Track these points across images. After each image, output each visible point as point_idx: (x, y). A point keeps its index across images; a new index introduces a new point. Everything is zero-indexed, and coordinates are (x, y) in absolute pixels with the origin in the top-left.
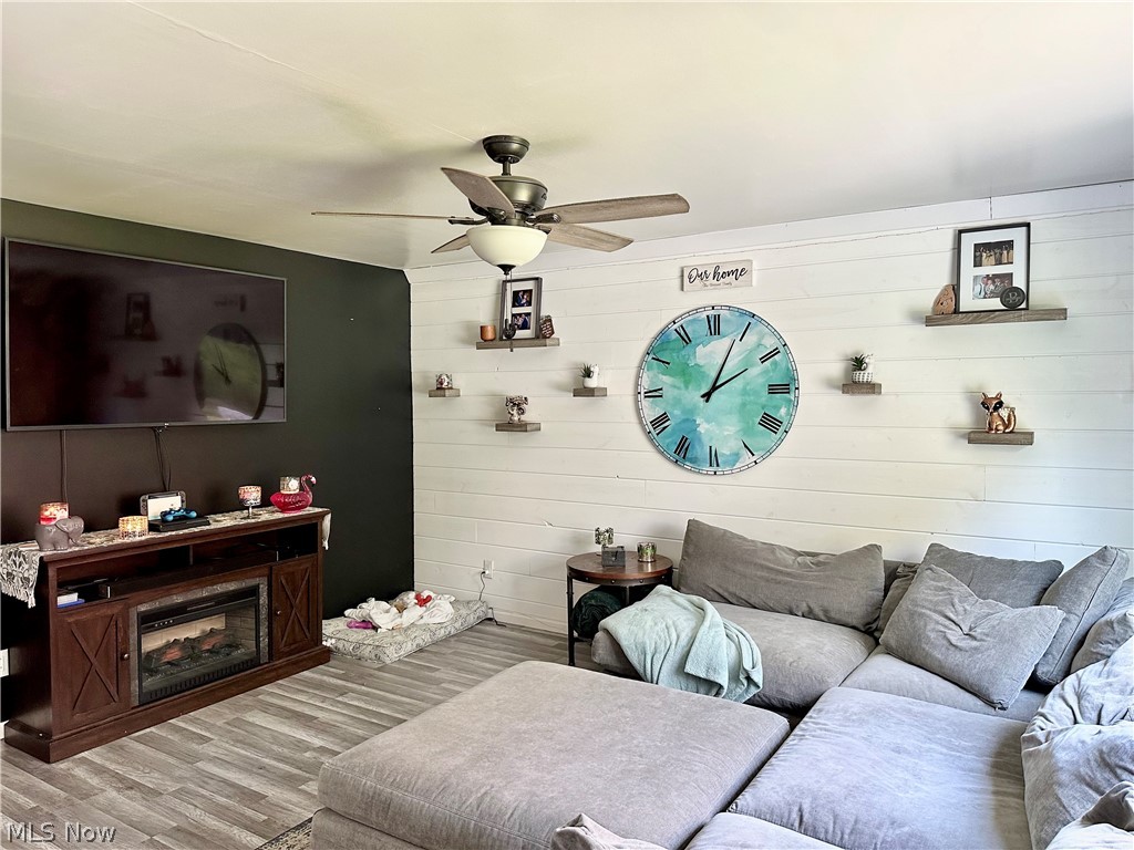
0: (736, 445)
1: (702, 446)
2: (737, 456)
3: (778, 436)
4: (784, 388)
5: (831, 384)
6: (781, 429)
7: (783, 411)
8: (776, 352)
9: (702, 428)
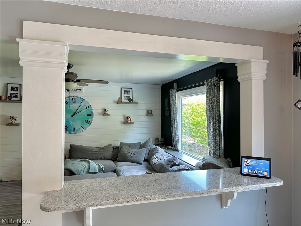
0: (79, 127)
1: (71, 127)
2: (79, 129)
3: (89, 124)
4: (90, 115)
5: (100, 114)
6: (90, 123)
7: (90, 119)
8: (88, 107)
9: (71, 123)
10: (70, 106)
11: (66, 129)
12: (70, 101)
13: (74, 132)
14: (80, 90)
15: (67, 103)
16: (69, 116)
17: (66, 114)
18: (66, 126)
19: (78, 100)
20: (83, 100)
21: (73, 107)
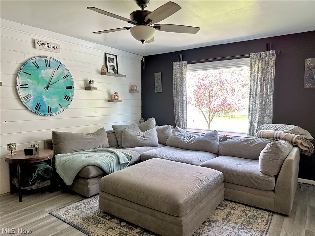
0: (57, 105)
1: (45, 106)
2: (57, 109)
4: (70, 87)
5: (81, 87)
6: (70, 100)
7: (70, 94)
8: (67, 76)
9: (45, 100)
10: (43, 71)
11: (38, 108)
12: (42, 64)
13: (50, 114)
14: (56, 48)
15: (38, 67)
16: (41, 88)
17: (36, 84)
18: (38, 104)
19: (52, 63)
20: (60, 65)
21: (46, 73)
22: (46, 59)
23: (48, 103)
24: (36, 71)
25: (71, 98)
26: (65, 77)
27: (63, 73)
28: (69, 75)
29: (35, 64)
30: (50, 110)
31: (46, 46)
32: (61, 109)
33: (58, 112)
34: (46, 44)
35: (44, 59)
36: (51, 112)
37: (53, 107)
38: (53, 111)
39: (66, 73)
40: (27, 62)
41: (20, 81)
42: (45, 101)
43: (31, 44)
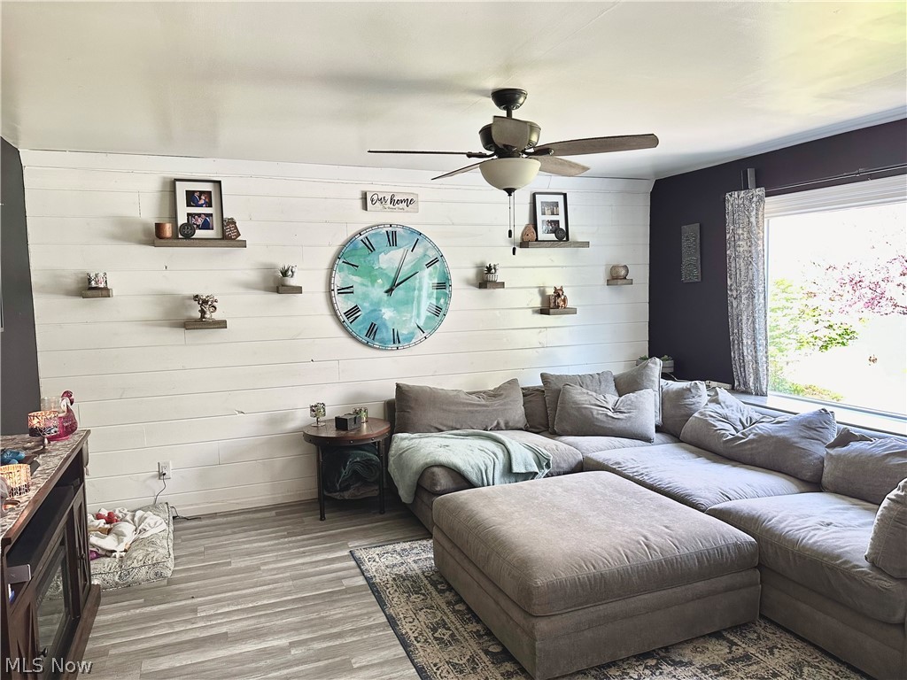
0: (411, 327)
1: (387, 329)
2: (412, 335)
3: (439, 318)
4: (442, 285)
5: (469, 283)
6: (442, 314)
7: (442, 301)
8: (436, 260)
9: (386, 316)
10: (382, 256)
11: (372, 334)
12: (380, 242)
13: (397, 345)
14: (409, 202)
15: (371, 248)
16: (378, 291)
17: (369, 284)
18: (373, 326)
19: (402, 236)
20: (420, 238)
21: (388, 260)
22: (390, 229)
23: (394, 323)
24: (369, 258)
25: (444, 309)
26: (429, 265)
27: (425, 255)
28: (440, 258)
29: (367, 243)
30: (396, 339)
31: (389, 201)
32: (420, 335)
33: (414, 341)
34: (388, 197)
35: (384, 231)
36: (399, 342)
37: (403, 332)
38: (405, 340)
39: (432, 254)
40: (351, 240)
41: (338, 281)
42: (387, 318)
43: (359, 203)
